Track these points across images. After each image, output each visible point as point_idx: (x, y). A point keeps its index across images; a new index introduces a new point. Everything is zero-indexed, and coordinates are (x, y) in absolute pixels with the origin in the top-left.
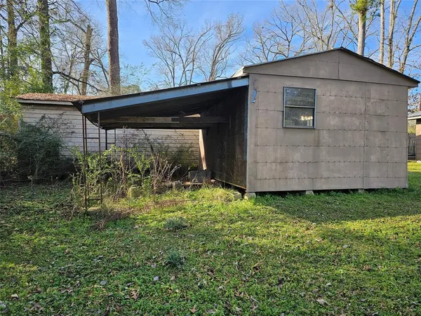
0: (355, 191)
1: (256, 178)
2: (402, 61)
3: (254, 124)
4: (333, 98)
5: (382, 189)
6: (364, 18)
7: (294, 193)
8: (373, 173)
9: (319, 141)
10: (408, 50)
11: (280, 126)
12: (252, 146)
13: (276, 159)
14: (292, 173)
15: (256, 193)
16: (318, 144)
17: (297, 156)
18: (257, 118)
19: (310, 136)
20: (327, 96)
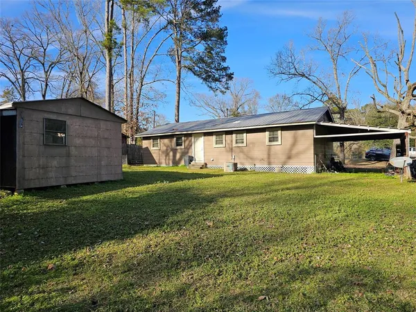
0: (93, 183)
1: (24, 179)
2: (139, 92)
3: (21, 142)
4: (77, 127)
5: (109, 181)
6: (110, 55)
7: (53, 187)
8: (103, 172)
9: (69, 153)
10: (142, 85)
11: (42, 143)
12: (21, 157)
13: (39, 165)
14: (52, 174)
15: (25, 190)
16: (68, 155)
17: (55, 163)
18: (24, 138)
19: (63, 151)
20: (74, 125)
